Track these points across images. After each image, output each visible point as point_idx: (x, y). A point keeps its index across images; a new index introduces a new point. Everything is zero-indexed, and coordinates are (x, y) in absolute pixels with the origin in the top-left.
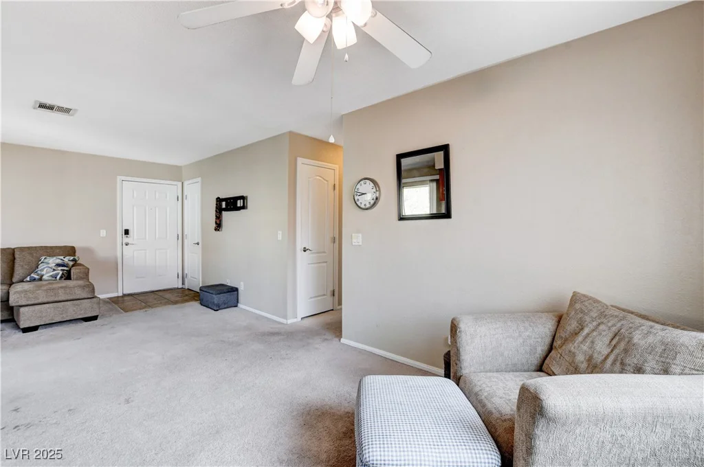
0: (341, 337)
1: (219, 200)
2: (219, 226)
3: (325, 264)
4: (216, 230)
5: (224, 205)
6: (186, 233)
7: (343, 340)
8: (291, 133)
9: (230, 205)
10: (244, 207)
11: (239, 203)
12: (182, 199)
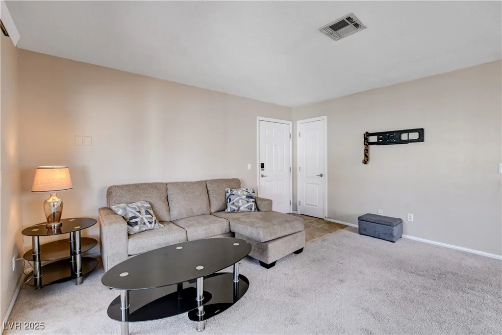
1: (368, 135)
2: (366, 160)
5: (374, 139)
6: (299, 166)
9: (388, 138)
10: (421, 139)
11: (404, 137)
12: (293, 136)
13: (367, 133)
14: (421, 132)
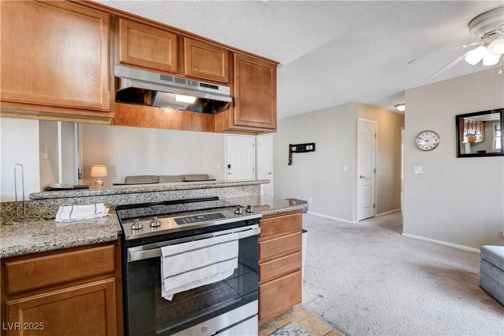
0: (402, 232)
1: (291, 146)
2: (290, 163)
3: (370, 186)
4: (289, 164)
5: (294, 149)
6: (259, 166)
7: (403, 234)
8: (355, 102)
9: (301, 148)
10: (313, 150)
11: (308, 148)
12: (255, 145)
13: (290, 144)
14: (313, 144)
